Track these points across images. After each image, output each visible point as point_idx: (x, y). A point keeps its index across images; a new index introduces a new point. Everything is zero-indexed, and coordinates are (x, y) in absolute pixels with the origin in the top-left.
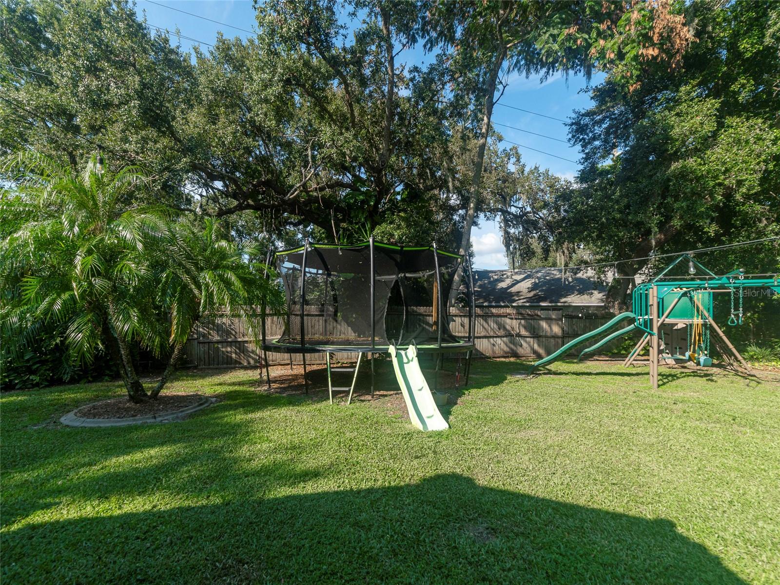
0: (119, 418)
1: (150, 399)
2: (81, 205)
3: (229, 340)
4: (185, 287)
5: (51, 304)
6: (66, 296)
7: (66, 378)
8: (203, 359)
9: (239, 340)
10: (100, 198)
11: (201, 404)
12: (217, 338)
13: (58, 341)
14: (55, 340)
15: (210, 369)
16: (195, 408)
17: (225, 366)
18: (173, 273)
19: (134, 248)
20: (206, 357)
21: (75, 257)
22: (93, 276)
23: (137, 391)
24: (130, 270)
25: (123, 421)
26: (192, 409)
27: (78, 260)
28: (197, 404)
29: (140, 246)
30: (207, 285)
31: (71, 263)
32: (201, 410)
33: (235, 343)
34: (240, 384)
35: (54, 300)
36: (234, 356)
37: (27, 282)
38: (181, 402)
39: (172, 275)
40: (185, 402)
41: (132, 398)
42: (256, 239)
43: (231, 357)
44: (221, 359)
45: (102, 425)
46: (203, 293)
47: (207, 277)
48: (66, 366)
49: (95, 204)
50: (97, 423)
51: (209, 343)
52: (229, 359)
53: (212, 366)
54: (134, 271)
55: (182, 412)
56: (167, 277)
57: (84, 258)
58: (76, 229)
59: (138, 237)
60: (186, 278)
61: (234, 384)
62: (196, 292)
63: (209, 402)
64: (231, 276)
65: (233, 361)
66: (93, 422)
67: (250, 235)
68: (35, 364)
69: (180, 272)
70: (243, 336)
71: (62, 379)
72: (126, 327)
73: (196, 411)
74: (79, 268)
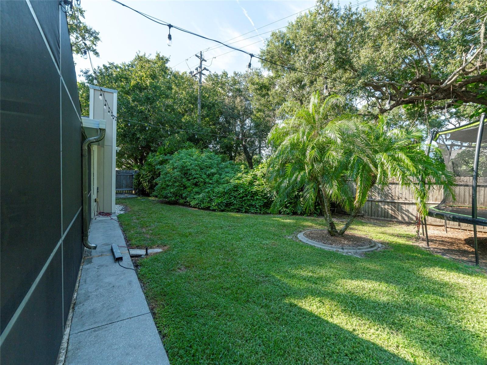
0: (323, 243)
1: (339, 235)
2: (309, 122)
3: (388, 200)
4: (365, 166)
5: (296, 178)
6: (302, 173)
7: (299, 212)
8: (367, 211)
9: (396, 201)
10: (316, 117)
11: (372, 247)
12: (379, 198)
13: (296, 193)
14: (295, 193)
15: (372, 219)
16: (367, 248)
17: (383, 218)
18: (357, 156)
19: (335, 142)
20: (370, 210)
21: (306, 151)
22: (315, 161)
23: (332, 228)
24: (333, 156)
25: (326, 246)
26: (366, 249)
27: (308, 153)
28: (369, 246)
29: (339, 141)
30: (382, 164)
31: (304, 155)
32: (372, 251)
33: (393, 203)
34: (399, 236)
35: (298, 175)
36: (390, 211)
37: (287, 166)
38: (358, 241)
39: (356, 158)
40: (360, 242)
41: (329, 232)
42: (401, 127)
43: (388, 213)
44: (380, 213)
45: (316, 245)
46: (379, 170)
47: (382, 157)
48: (299, 206)
49: (314, 120)
50: (314, 243)
51: (372, 201)
52: (386, 214)
53: (373, 217)
54: (336, 157)
55: (359, 249)
56: (354, 159)
57: (310, 151)
58: (305, 137)
59: (338, 135)
60: (366, 159)
61: (393, 235)
62: (373, 169)
63: (377, 246)
64: (402, 155)
65: (389, 216)
66: (312, 242)
67: (396, 124)
68: (288, 203)
69: (362, 156)
70: (399, 198)
71: (297, 212)
72: (331, 192)
73: (369, 251)
74: (308, 157)
